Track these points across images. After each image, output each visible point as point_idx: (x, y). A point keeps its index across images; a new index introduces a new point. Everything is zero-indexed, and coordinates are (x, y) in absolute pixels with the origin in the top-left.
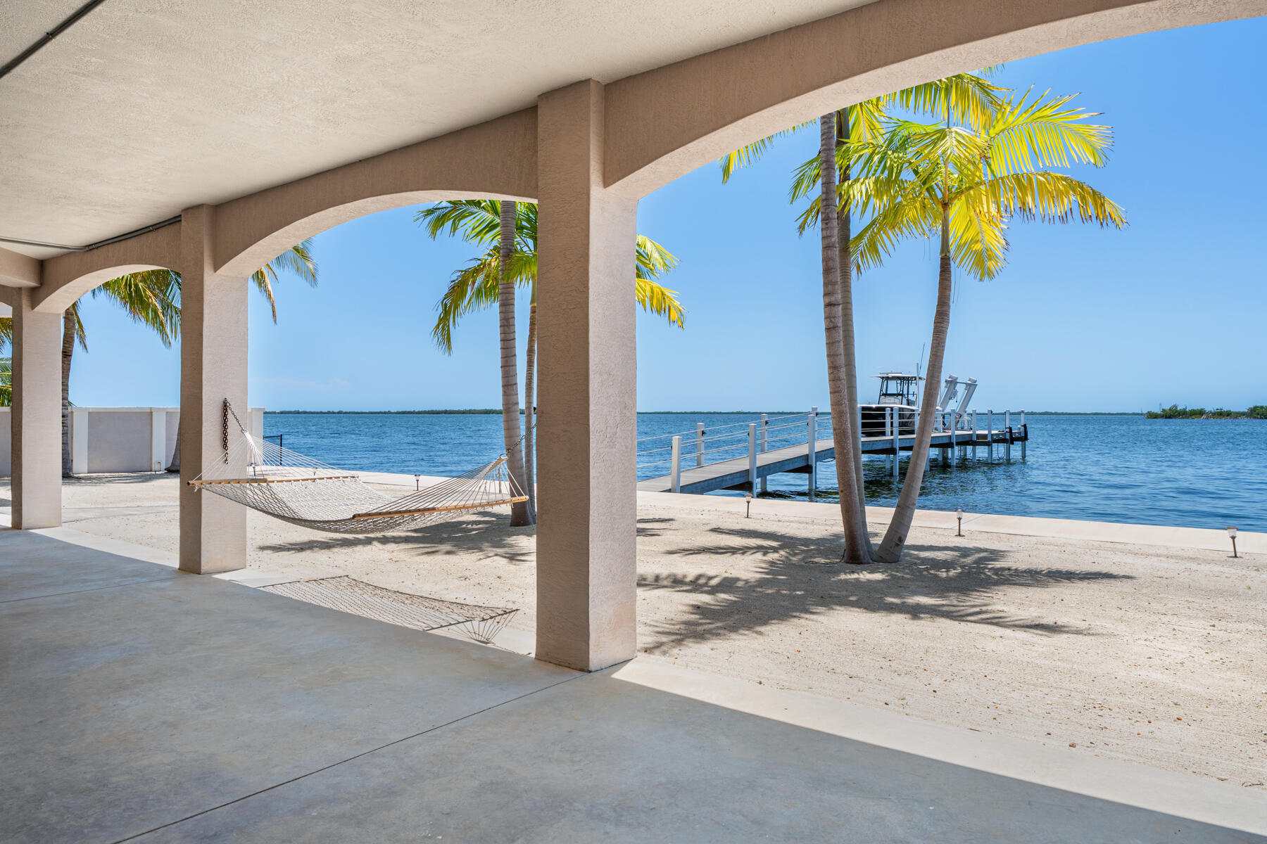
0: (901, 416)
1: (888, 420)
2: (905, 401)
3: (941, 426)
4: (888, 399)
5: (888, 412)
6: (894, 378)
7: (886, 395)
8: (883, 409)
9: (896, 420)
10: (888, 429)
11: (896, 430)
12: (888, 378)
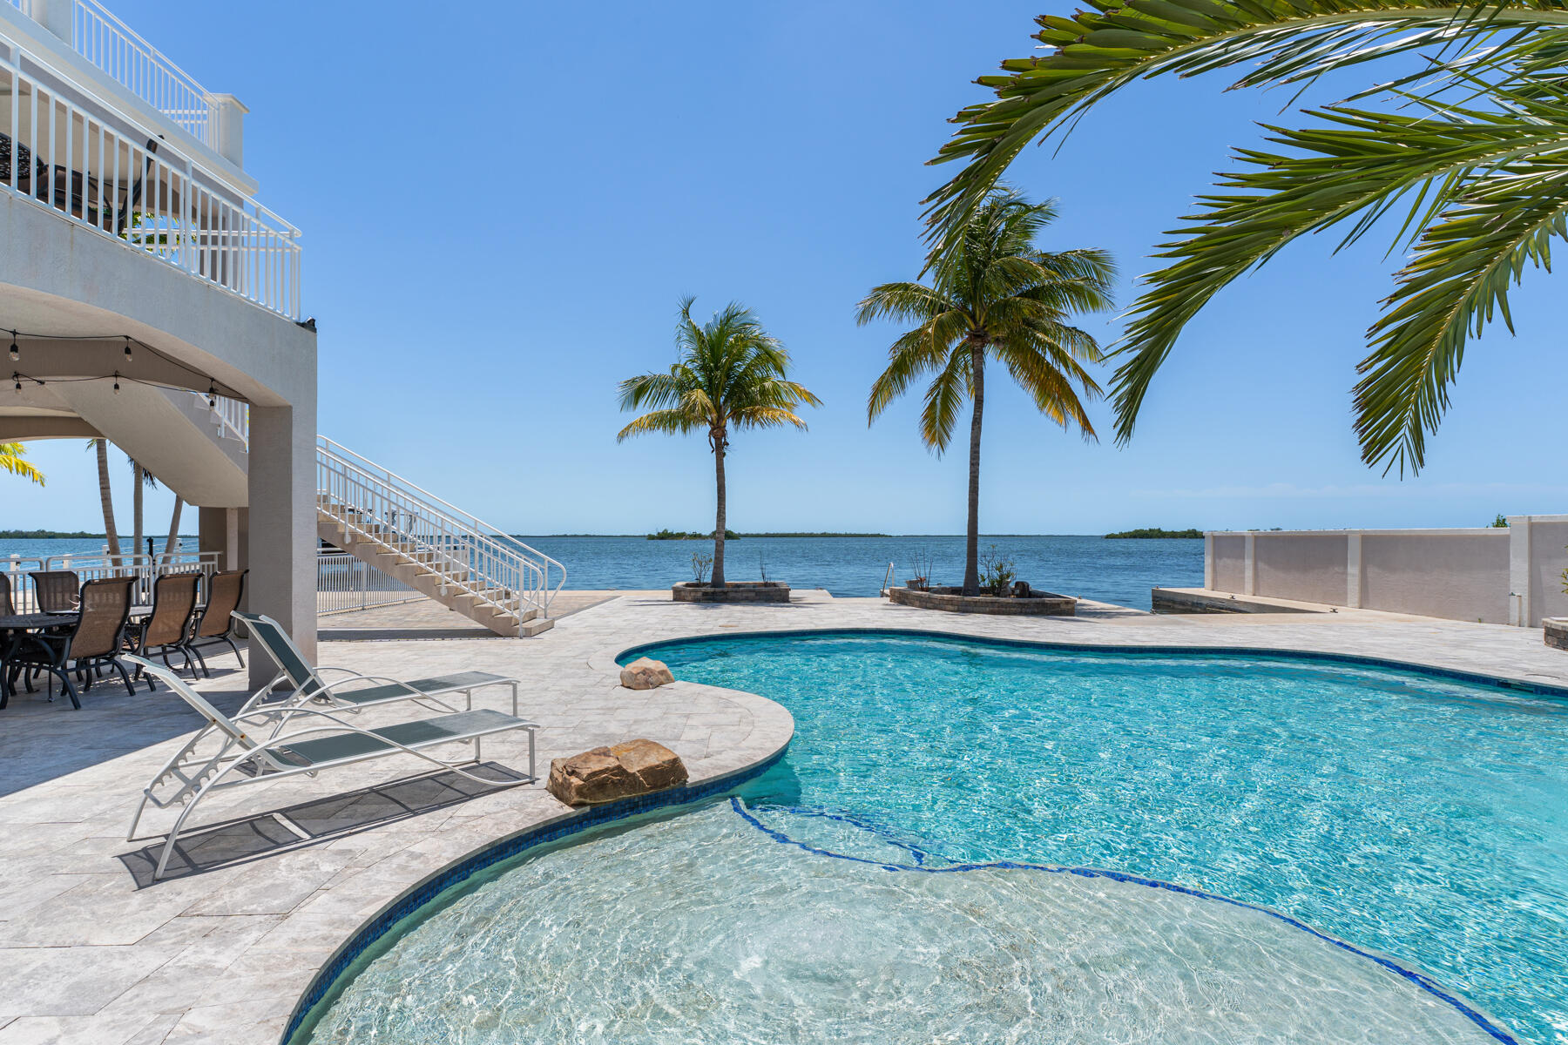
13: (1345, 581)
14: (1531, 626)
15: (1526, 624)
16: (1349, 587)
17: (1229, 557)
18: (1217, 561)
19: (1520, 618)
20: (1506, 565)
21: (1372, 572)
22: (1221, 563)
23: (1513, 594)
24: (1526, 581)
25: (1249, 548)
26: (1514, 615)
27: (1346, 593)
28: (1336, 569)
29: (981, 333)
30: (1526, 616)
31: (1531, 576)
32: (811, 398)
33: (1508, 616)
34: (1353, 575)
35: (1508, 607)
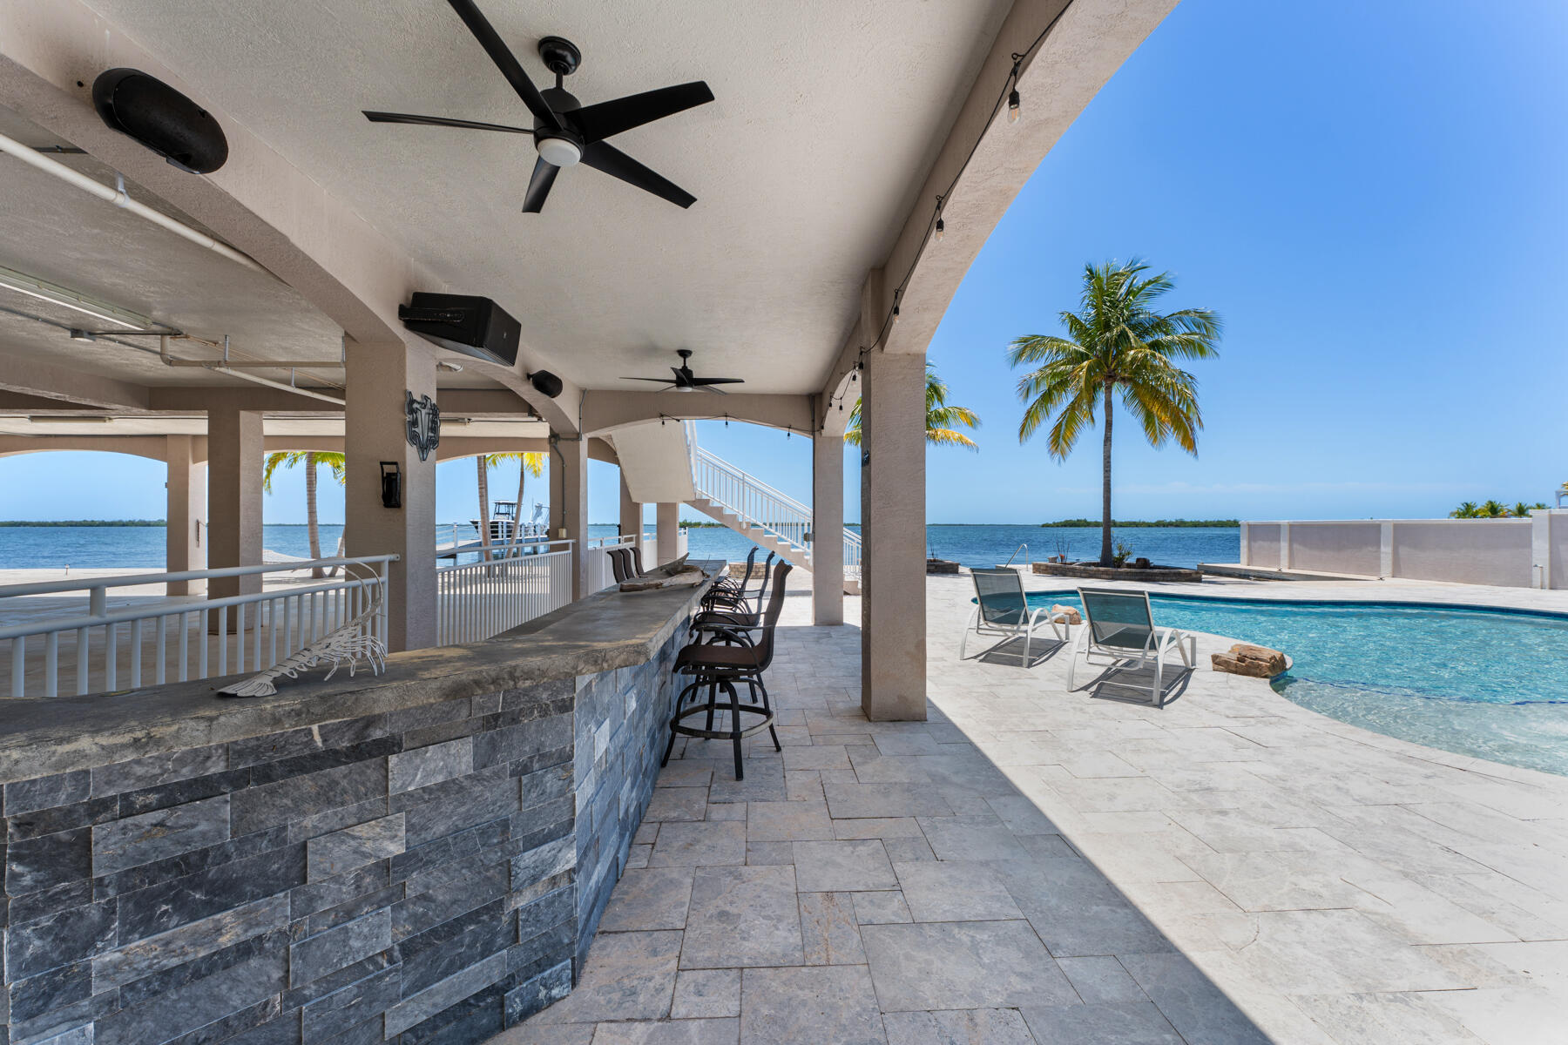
0: (508, 527)
1: (500, 529)
2: (510, 517)
3: (533, 533)
4: (500, 516)
5: (500, 524)
6: (503, 504)
7: (498, 514)
8: (497, 523)
9: (505, 529)
10: (500, 534)
11: (505, 535)
12: (499, 504)
13: (1378, 558)
14: (1551, 589)
15: (1547, 587)
16: (1382, 562)
17: (1264, 540)
18: (1253, 543)
19: (1542, 582)
20: (1529, 545)
21: (1403, 550)
22: (1256, 545)
23: (1536, 566)
24: (1547, 556)
25: (1285, 534)
26: (1537, 579)
27: (1379, 566)
28: (1370, 549)
29: (1112, 374)
30: (1547, 582)
31: (1551, 553)
32: (973, 422)
33: (1532, 581)
34: (1386, 553)
35: (1531, 575)
